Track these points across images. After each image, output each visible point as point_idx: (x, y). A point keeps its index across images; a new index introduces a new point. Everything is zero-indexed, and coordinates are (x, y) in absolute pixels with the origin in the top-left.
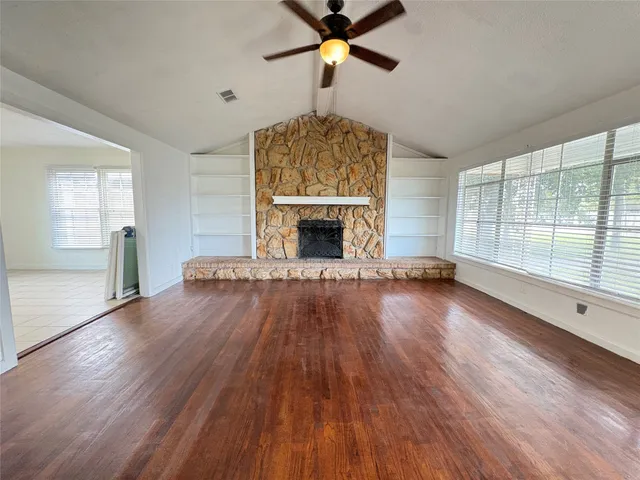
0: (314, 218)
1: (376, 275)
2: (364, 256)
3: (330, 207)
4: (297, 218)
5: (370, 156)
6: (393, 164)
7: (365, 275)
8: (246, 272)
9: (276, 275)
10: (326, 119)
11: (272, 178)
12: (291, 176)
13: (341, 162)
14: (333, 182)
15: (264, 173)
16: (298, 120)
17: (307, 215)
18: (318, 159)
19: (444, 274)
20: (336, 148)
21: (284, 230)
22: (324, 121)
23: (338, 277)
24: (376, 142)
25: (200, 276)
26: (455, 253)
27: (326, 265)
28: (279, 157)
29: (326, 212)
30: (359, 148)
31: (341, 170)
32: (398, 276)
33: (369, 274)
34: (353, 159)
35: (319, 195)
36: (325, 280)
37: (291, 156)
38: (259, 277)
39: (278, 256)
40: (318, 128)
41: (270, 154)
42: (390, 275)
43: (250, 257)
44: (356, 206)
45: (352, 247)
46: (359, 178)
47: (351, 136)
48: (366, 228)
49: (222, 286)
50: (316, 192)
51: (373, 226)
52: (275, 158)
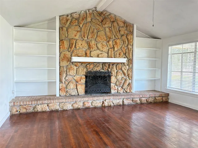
0: (95, 70)
2: (122, 91)
3: (104, 64)
4: (85, 70)
5: (125, 36)
7: (126, 102)
8: (55, 106)
9: (76, 106)
10: (102, 13)
11: (70, 46)
12: (82, 45)
13: (110, 38)
14: (106, 49)
15: (65, 42)
16: (86, 12)
17: (91, 68)
18: (97, 36)
19: (164, 99)
20: (107, 30)
21: (77, 77)
22: (100, 14)
23: (112, 105)
24: (128, 28)
25: (23, 111)
28: (75, 33)
29: (101, 66)
30: (119, 31)
31: (110, 43)
32: (143, 102)
33: (128, 101)
34: (116, 37)
35: (98, 56)
36: (105, 107)
37: (82, 33)
38: (65, 108)
39: (73, 94)
40: (98, 18)
41: (70, 30)
43: (55, 95)
44: (118, 63)
45: (116, 86)
46: (119, 47)
47: (115, 24)
48: (123, 76)
49: (39, 116)
50: (96, 55)
51: (126, 74)
52: (73, 33)
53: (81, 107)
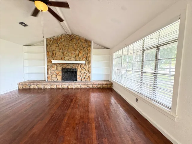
0: (67, 68)
1: (87, 87)
2: (84, 80)
3: (73, 64)
4: (61, 68)
5: (86, 48)
6: (93, 51)
7: (83, 87)
8: (41, 86)
9: (52, 87)
10: (71, 35)
11: (53, 54)
12: (59, 54)
13: (76, 50)
14: (74, 56)
15: (49, 52)
16: (61, 35)
17: (65, 67)
18: (68, 48)
19: (109, 86)
20: (74, 45)
21: (57, 72)
22: (70, 36)
23: (74, 87)
24: (88, 43)
25: (24, 87)
26: (113, 80)
27: (70, 84)
28: (55, 47)
29: (71, 66)
30: (82, 45)
31: (76, 52)
32: (94, 87)
34: (80, 49)
35: (69, 60)
36: (69, 88)
37: (59, 47)
38: (46, 87)
39: (55, 80)
40: (68, 38)
41: (52, 46)
42: (91, 86)
43: (45, 81)
44: (82, 64)
45: (80, 77)
46: (82, 55)
47: (79, 41)
48: (85, 71)
49: (32, 90)
50: (68, 59)
51: (87, 71)
53: (55, 88)
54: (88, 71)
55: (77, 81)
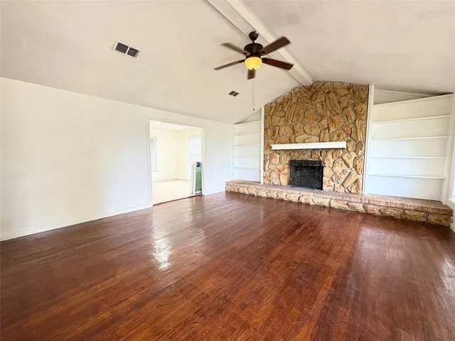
0: (300, 159)
1: (346, 206)
2: (342, 190)
3: (313, 150)
4: (289, 158)
5: (350, 108)
6: (374, 110)
7: (334, 204)
8: (253, 191)
9: (270, 195)
10: (311, 86)
11: (274, 134)
12: (285, 131)
13: (322, 117)
14: (316, 131)
15: (269, 130)
16: (291, 93)
17: (296, 157)
18: (304, 117)
19: (433, 219)
20: (319, 106)
21: (280, 167)
22: (309, 88)
23: (312, 203)
24: (357, 93)
25: (232, 190)
26: (453, 198)
27: (303, 193)
28: (278, 119)
29: (309, 154)
30: (339, 103)
31: (323, 122)
32: (369, 211)
33: (339, 204)
34: (333, 112)
35: (304, 142)
36: (301, 203)
37: (286, 117)
38: (260, 194)
39: (276, 183)
40: (305, 94)
41: (273, 117)
42: (360, 208)
43: (260, 182)
44: (336, 149)
45: (331, 182)
46: (339, 126)
47: (332, 95)
48: (345, 167)
49: (241, 197)
50: (303, 140)
51: (351, 166)
52: (276, 120)
53: (275, 198)
54: (355, 167)
55: (321, 189)
